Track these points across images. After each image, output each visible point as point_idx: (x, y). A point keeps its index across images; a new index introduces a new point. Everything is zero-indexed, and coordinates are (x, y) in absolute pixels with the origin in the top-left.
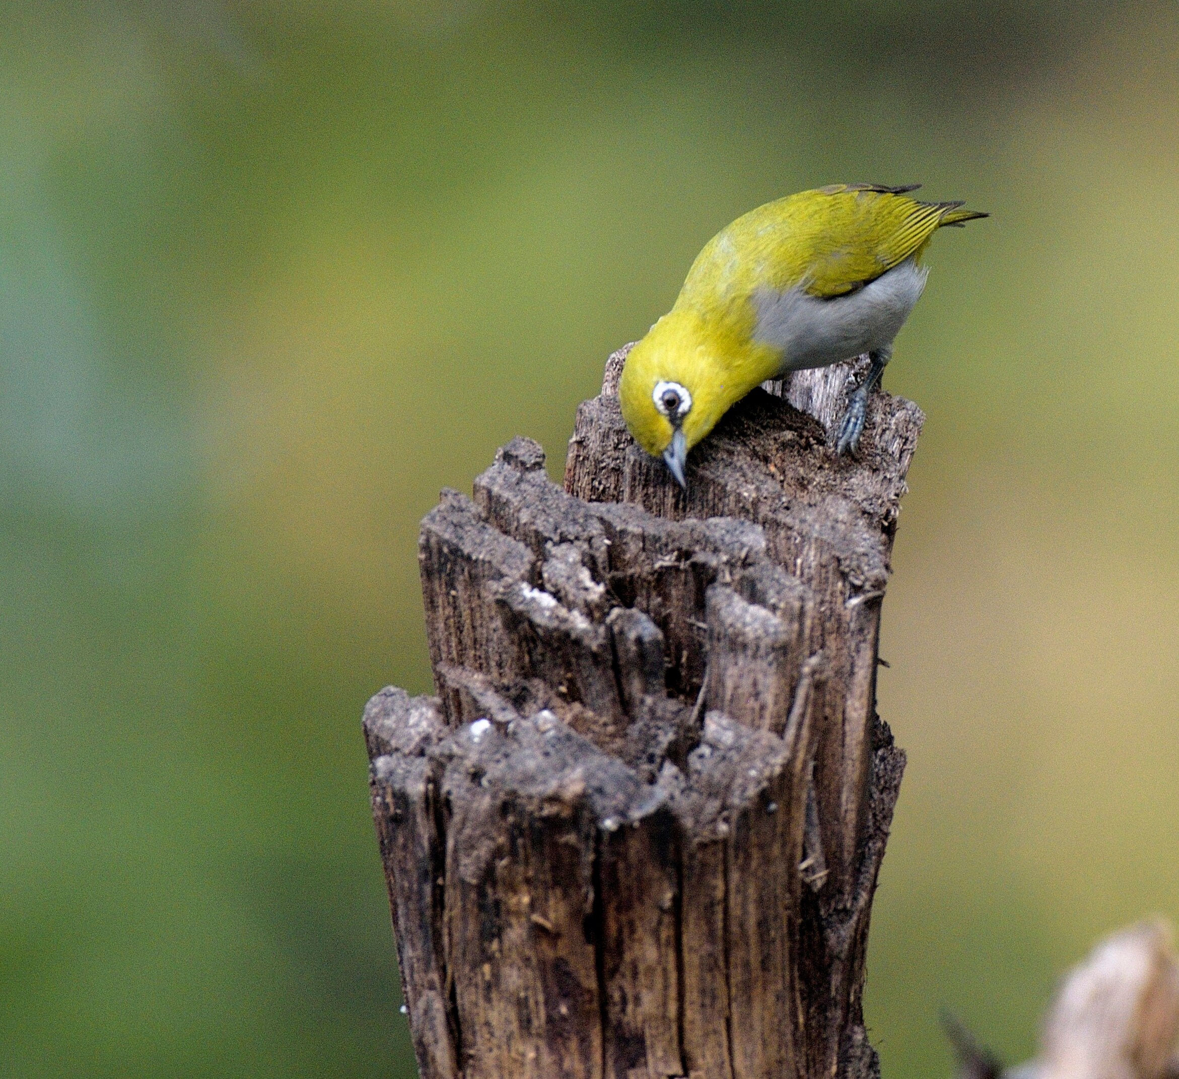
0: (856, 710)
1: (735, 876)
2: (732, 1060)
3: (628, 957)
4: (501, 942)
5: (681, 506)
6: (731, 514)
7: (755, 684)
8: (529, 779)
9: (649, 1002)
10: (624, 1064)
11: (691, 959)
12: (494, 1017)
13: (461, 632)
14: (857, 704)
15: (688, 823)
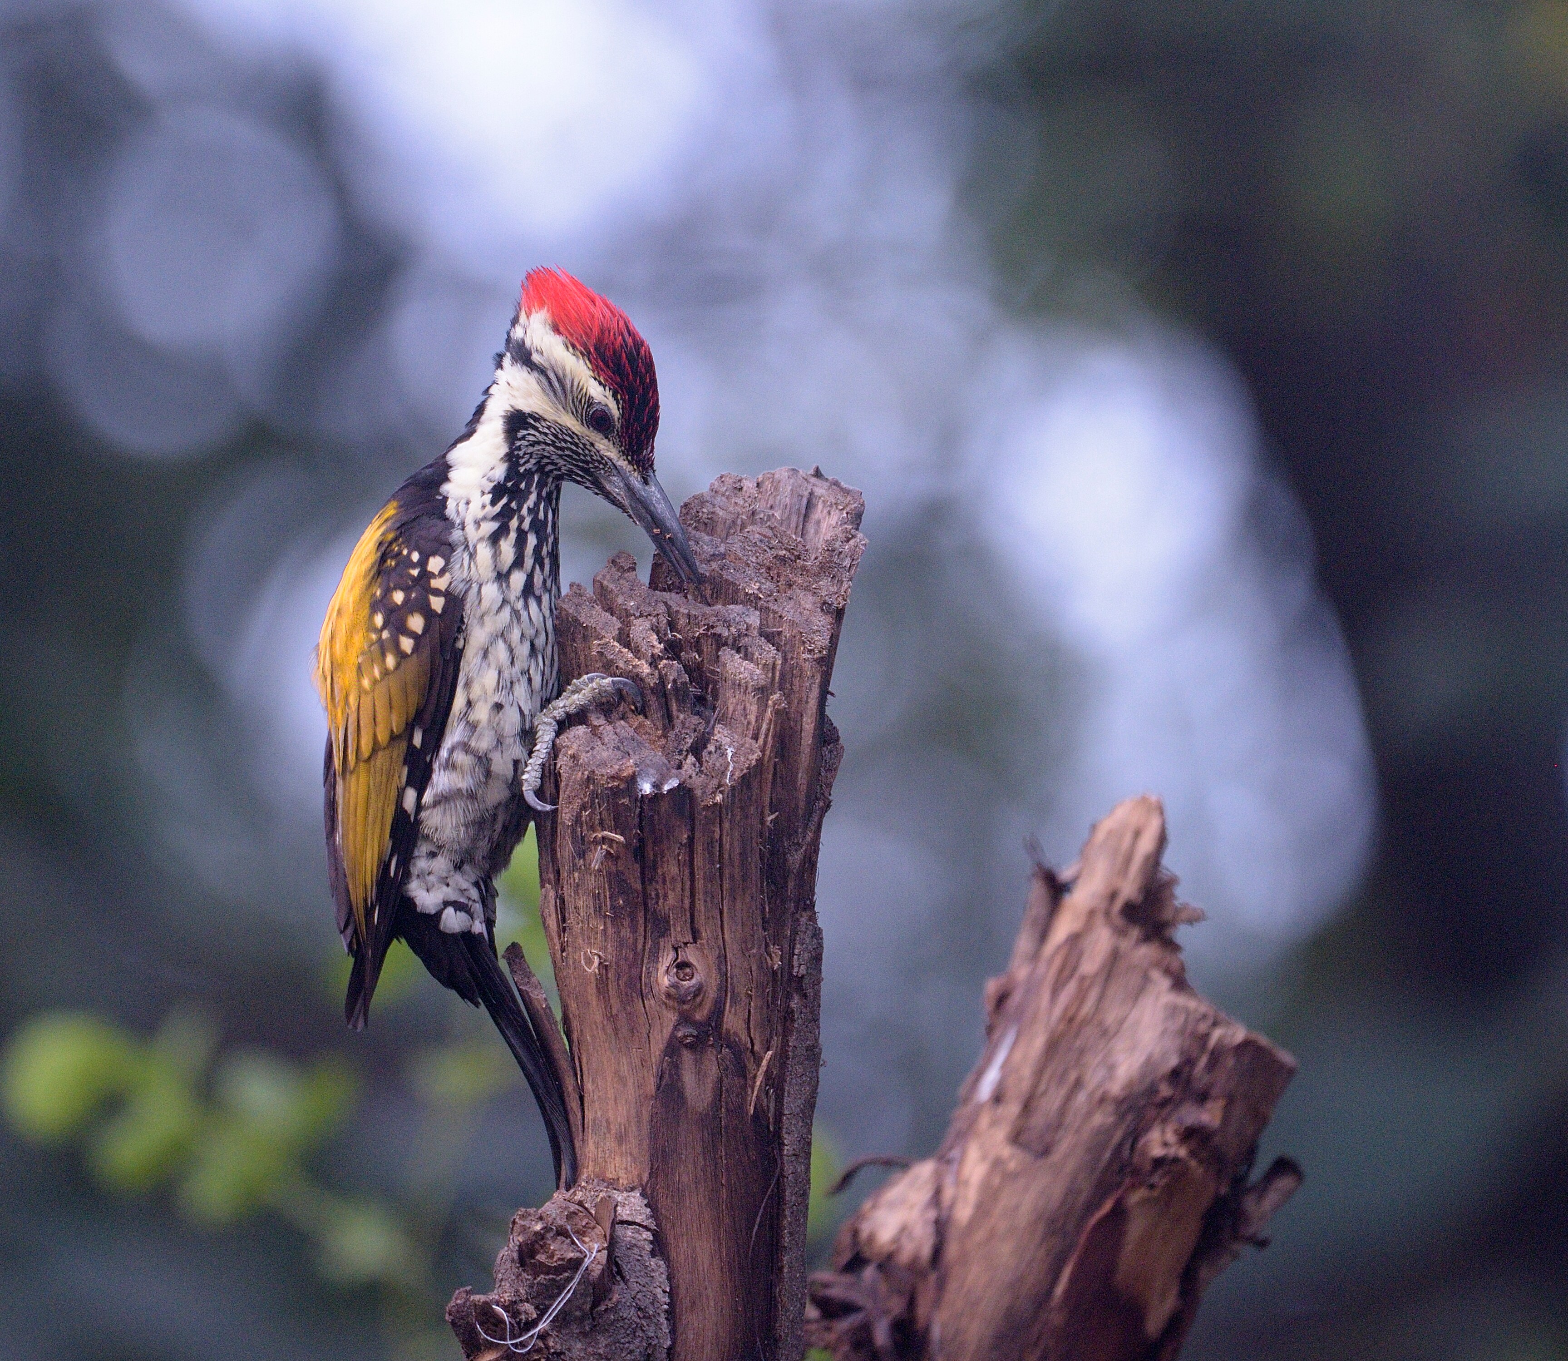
0: (808, 724)
1: (726, 825)
2: (723, 934)
3: (660, 871)
4: (585, 860)
5: (715, 596)
6: (742, 603)
7: (745, 709)
8: (603, 764)
9: (672, 899)
10: (656, 934)
11: (699, 875)
12: (580, 903)
13: (580, 668)
14: (809, 721)
15: (698, 792)
